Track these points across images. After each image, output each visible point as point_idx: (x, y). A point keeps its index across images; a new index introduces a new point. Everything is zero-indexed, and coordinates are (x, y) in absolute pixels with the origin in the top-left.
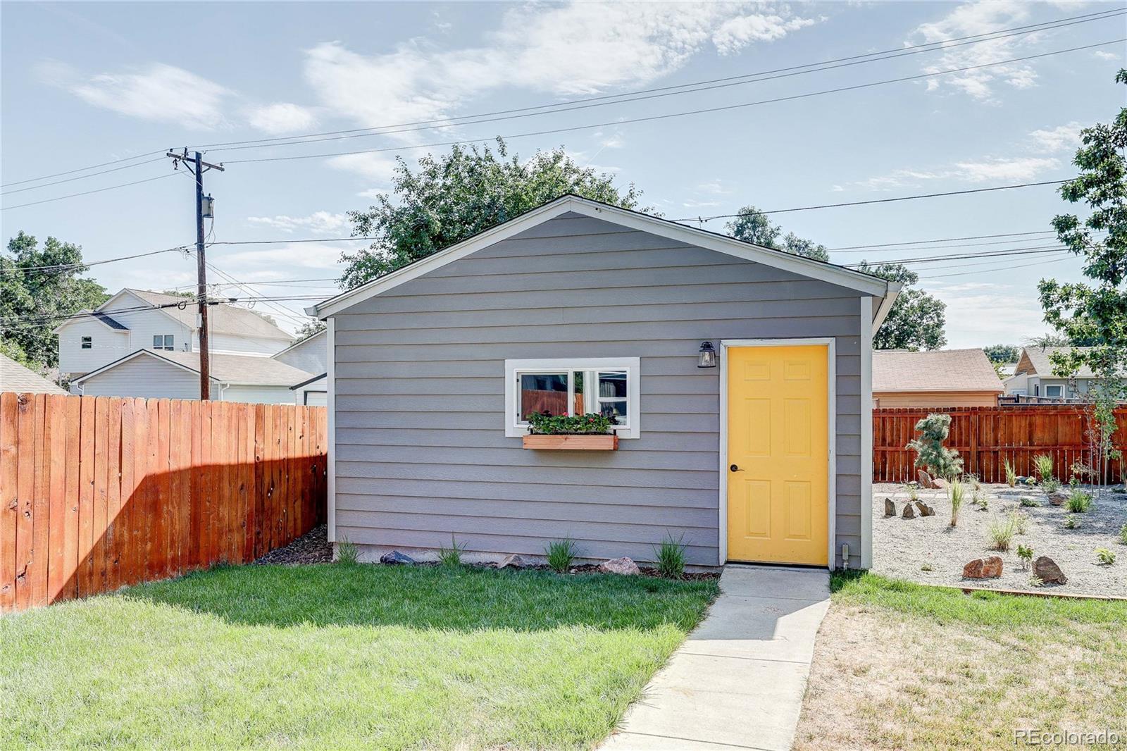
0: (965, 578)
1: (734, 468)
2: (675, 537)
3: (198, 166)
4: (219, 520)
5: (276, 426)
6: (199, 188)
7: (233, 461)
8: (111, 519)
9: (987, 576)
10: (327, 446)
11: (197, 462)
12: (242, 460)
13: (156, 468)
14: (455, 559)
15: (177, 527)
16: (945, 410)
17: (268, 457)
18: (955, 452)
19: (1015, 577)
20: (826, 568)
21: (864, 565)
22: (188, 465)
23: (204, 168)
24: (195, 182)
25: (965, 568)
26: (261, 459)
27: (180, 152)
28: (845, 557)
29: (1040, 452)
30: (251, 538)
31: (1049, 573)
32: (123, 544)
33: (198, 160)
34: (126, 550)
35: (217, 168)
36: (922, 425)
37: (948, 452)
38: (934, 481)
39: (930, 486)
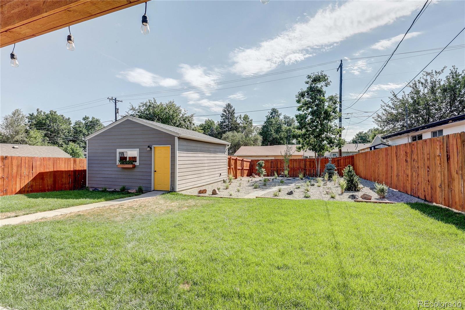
0: (198, 194)
1: (155, 171)
3: (116, 101)
4: (62, 182)
5: (80, 163)
6: (116, 106)
7: (66, 170)
8: (30, 180)
9: (202, 193)
10: (86, 168)
11: (55, 170)
12: (69, 169)
13: (42, 170)
14: (105, 190)
15: (49, 183)
16: (263, 160)
17: (77, 169)
18: (265, 170)
20: (169, 191)
21: (175, 190)
22: (53, 170)
23: (117, 101)
24: (115, 105)
26: (75, 169)
27: (111, 98)
28: (172, 189)
30: (72, 186)
31: (214, 192)
32: (34, 186)
33: (115, 100)
34: (34, 187)
35: (121, 101)
36: (258, 163)
37: (263, 170)
38: (255, 176)
39: (254, 177)
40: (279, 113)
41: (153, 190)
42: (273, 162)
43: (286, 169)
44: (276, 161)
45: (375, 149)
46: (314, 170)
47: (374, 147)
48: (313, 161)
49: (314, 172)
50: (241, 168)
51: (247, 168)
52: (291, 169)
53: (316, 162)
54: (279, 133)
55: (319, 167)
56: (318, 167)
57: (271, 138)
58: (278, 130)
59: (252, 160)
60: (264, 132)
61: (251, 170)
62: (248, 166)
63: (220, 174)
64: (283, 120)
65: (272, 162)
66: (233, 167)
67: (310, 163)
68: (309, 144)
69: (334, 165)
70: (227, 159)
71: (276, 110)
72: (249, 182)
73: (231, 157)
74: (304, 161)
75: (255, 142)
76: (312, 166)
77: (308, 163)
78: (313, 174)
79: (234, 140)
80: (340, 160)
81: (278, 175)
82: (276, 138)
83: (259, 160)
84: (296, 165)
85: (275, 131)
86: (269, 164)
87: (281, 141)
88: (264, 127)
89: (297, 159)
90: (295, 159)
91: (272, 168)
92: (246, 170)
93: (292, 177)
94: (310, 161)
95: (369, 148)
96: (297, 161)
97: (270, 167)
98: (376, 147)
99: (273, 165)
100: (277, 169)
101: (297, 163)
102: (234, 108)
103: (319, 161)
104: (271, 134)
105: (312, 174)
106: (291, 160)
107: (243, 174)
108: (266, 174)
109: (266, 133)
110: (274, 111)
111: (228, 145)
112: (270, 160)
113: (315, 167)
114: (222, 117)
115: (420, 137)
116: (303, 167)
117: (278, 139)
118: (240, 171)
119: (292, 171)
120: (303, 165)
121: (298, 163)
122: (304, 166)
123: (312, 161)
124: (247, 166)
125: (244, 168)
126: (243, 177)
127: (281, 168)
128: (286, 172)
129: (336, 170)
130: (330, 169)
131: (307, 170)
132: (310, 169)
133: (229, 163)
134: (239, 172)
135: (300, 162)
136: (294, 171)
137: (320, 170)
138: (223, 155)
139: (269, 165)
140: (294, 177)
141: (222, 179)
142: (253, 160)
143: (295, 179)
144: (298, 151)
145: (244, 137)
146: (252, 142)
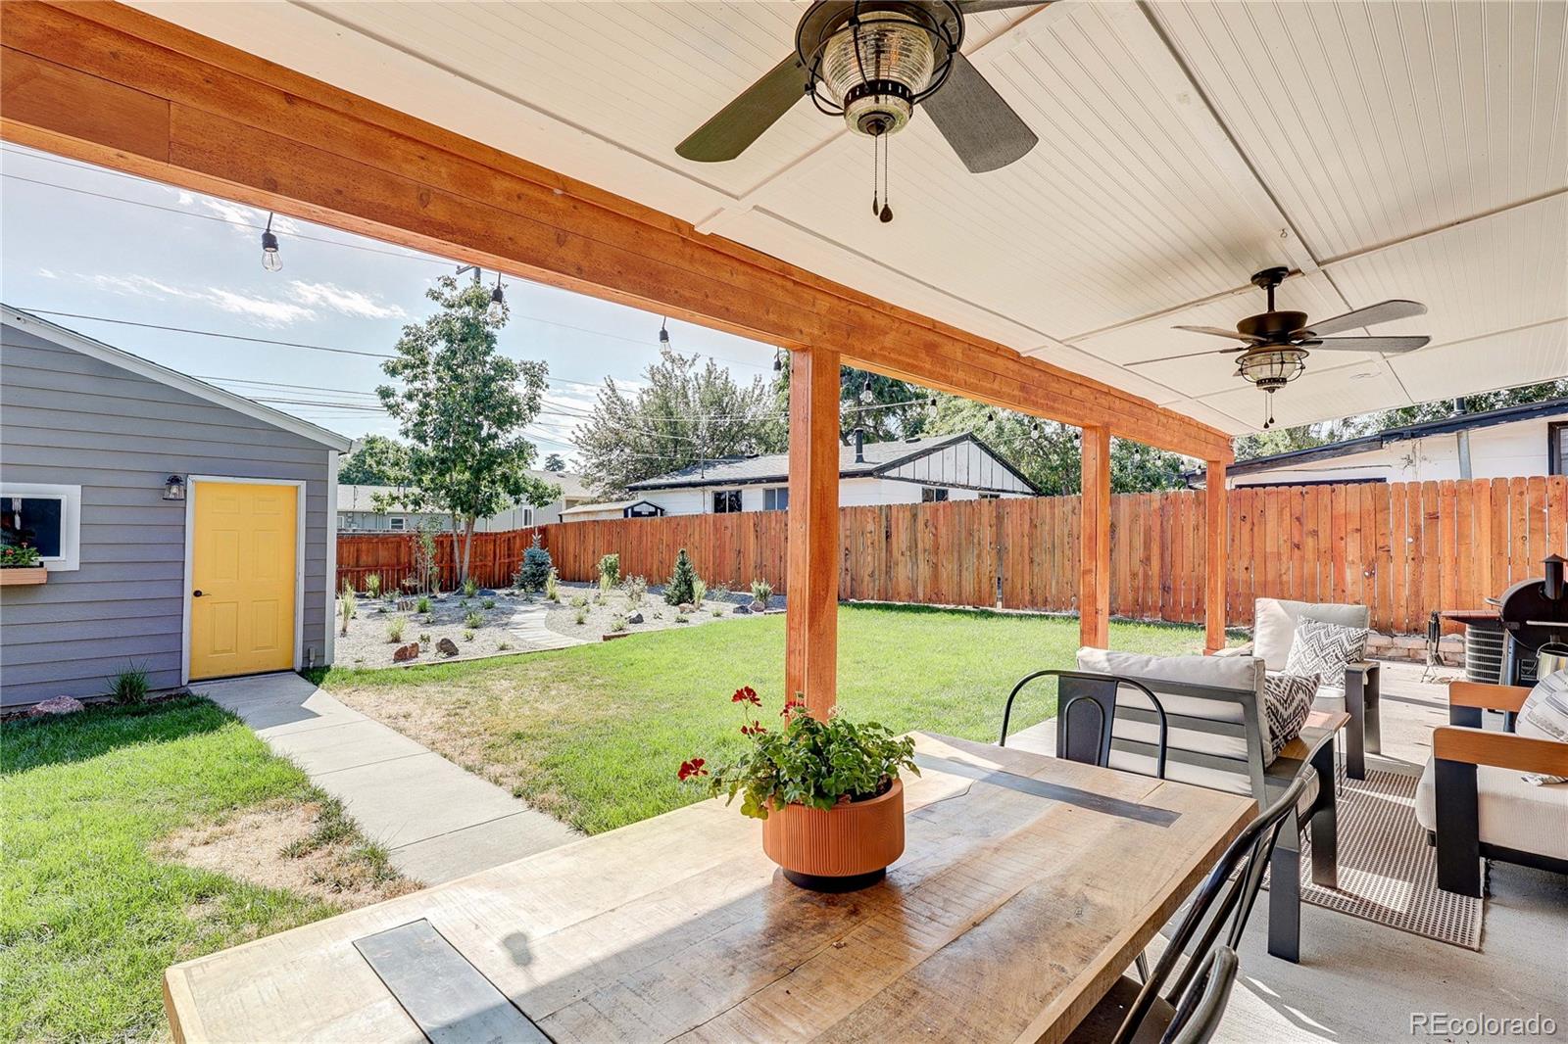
0: (396, 661)
1: (197, 594)
2: (138, 665)
9: (411, 657)
19: (429, 655)
20: (293, 670)
21: (327, 662)
25: (396, 654)
28: (312, 658)
29: (370, 571)
31: (447, 648)
41: (190, 682)
45: (633, 513)
47: (633, 508)
55: (467, 559)
95: (622, 510)
98: (637, 509)
103: (468, 540)
130: (541, 565)
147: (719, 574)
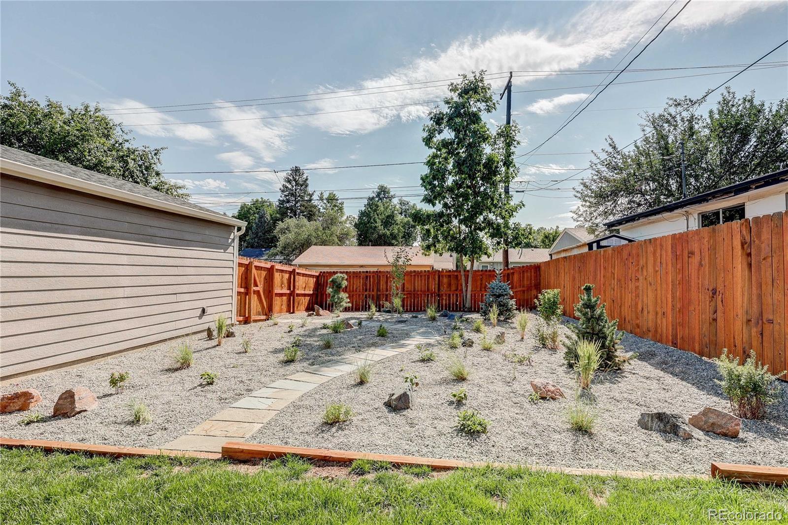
18: (347, 295)
36: (331, 280)
37: (344, 295)
38: (321, 312)
39: (318, 314)
40: (392, 193)
42: (370, 278)
43: (397, 294)
44: (376, 276)
45: (599, 247)
46: (457, 295)
47: (598, 242)
48: (457, 276)
49: (457, 301)
50: (288, 292)
51: (307, 292)
52: (409, 294)
53: (463, 278)
54: (391, 226)
55: (469, 288)
56: (467, 291)
57: (375, 236)
58: (389, 221)
59: (321, 272)
60: (362, 224)
61: (319, 295)
62: (310, 287)
63: (204, 311)
64: (397, 207)
65: (367, 277)
66: (260, 288)
67: (450, 280)
68: (450, 238)
69: (509, 285)
70: (236, 266)
71: (386, 188)
72: (292, 333)
73: (251, 263)
74: (437, 277)
75: (342, 239)
76: (453, 288)
77: (445, 280)
78: (457, 305)
79: (299, 234)
80: (513, 273)
81: (380, 308)
82: (384, 235)
83: (335, 273)
84: (419, 284)
85: (382, 222)
86: (360, 282)
87: (394, 241)
88: (363, 214)
89: (421, 271)
90: (418, 271)
91: (366, 291)
92: (305, 295)
93: (411, 311)
94: (449, 276)
95: (588, 244)
96: (421, 276)
97: (363, 289)
98: (603, 243)
99: (370, 285)
100: (379, 293)
101: (421, 280)
102: (307, 177)
103: (470, 275)
104: (376, 227)
105: (453, 305)
106: (409, 274)
107: (294, 307)
108: (350, 305)
109: (366, 224)
110: (383, 192)
111: (239, 229)
112: (363, 272)
113: (459, 288)
114: (283, 191)
115: (738, 212)
116: (435, 289)
117: (388, 238)
118: (285, 298)
119: (411, 297)
120: (435, 284)
121: (425, 280)
122: (437, 286)
123: (453, 276)
124: (304, 286)
125: (297, 292)
126: (293, 312)
127: (387, 291)
128: (397, 302)
129: (512, 298)
130: (499, 296)
131: (442, 295)
132: (450, 295)
133: (246, 278)
134: (277, 302)
135: (428, 278)
136: (415, 297)
137: (472, 295)
138: (219, 254)
139: (359, 284)
140: (414, 311)
141: (206, 327)
142: (324, 272)
143: (417, 319)
144: (426, 255)
145: (321, 229)
146: (336, 240)
147: (682, 325)
